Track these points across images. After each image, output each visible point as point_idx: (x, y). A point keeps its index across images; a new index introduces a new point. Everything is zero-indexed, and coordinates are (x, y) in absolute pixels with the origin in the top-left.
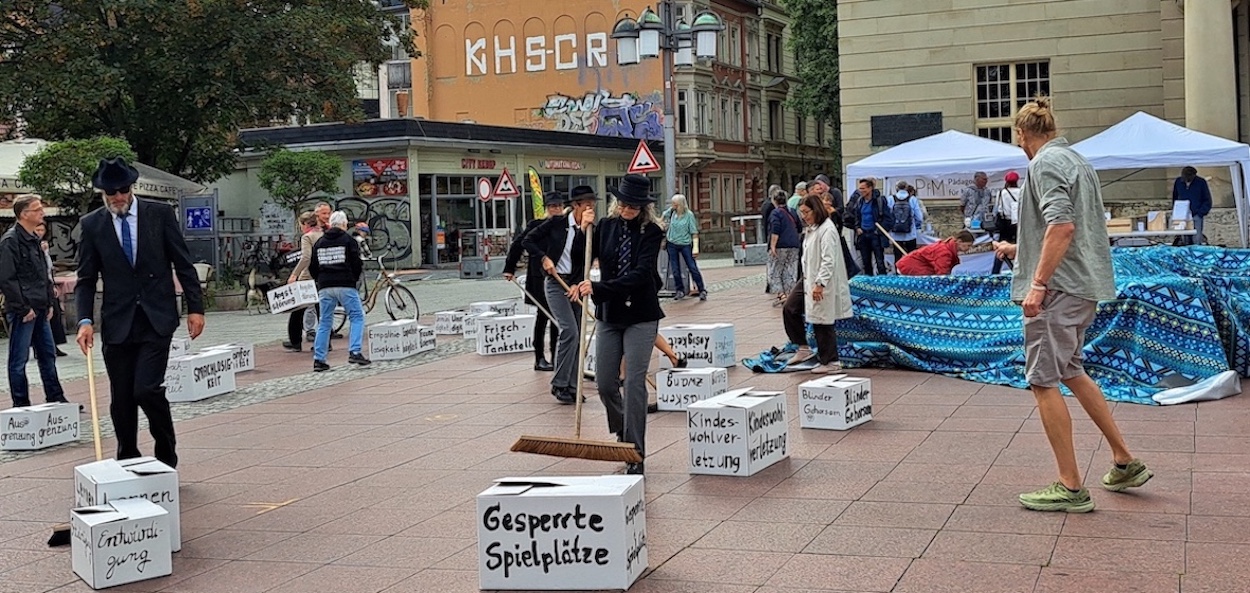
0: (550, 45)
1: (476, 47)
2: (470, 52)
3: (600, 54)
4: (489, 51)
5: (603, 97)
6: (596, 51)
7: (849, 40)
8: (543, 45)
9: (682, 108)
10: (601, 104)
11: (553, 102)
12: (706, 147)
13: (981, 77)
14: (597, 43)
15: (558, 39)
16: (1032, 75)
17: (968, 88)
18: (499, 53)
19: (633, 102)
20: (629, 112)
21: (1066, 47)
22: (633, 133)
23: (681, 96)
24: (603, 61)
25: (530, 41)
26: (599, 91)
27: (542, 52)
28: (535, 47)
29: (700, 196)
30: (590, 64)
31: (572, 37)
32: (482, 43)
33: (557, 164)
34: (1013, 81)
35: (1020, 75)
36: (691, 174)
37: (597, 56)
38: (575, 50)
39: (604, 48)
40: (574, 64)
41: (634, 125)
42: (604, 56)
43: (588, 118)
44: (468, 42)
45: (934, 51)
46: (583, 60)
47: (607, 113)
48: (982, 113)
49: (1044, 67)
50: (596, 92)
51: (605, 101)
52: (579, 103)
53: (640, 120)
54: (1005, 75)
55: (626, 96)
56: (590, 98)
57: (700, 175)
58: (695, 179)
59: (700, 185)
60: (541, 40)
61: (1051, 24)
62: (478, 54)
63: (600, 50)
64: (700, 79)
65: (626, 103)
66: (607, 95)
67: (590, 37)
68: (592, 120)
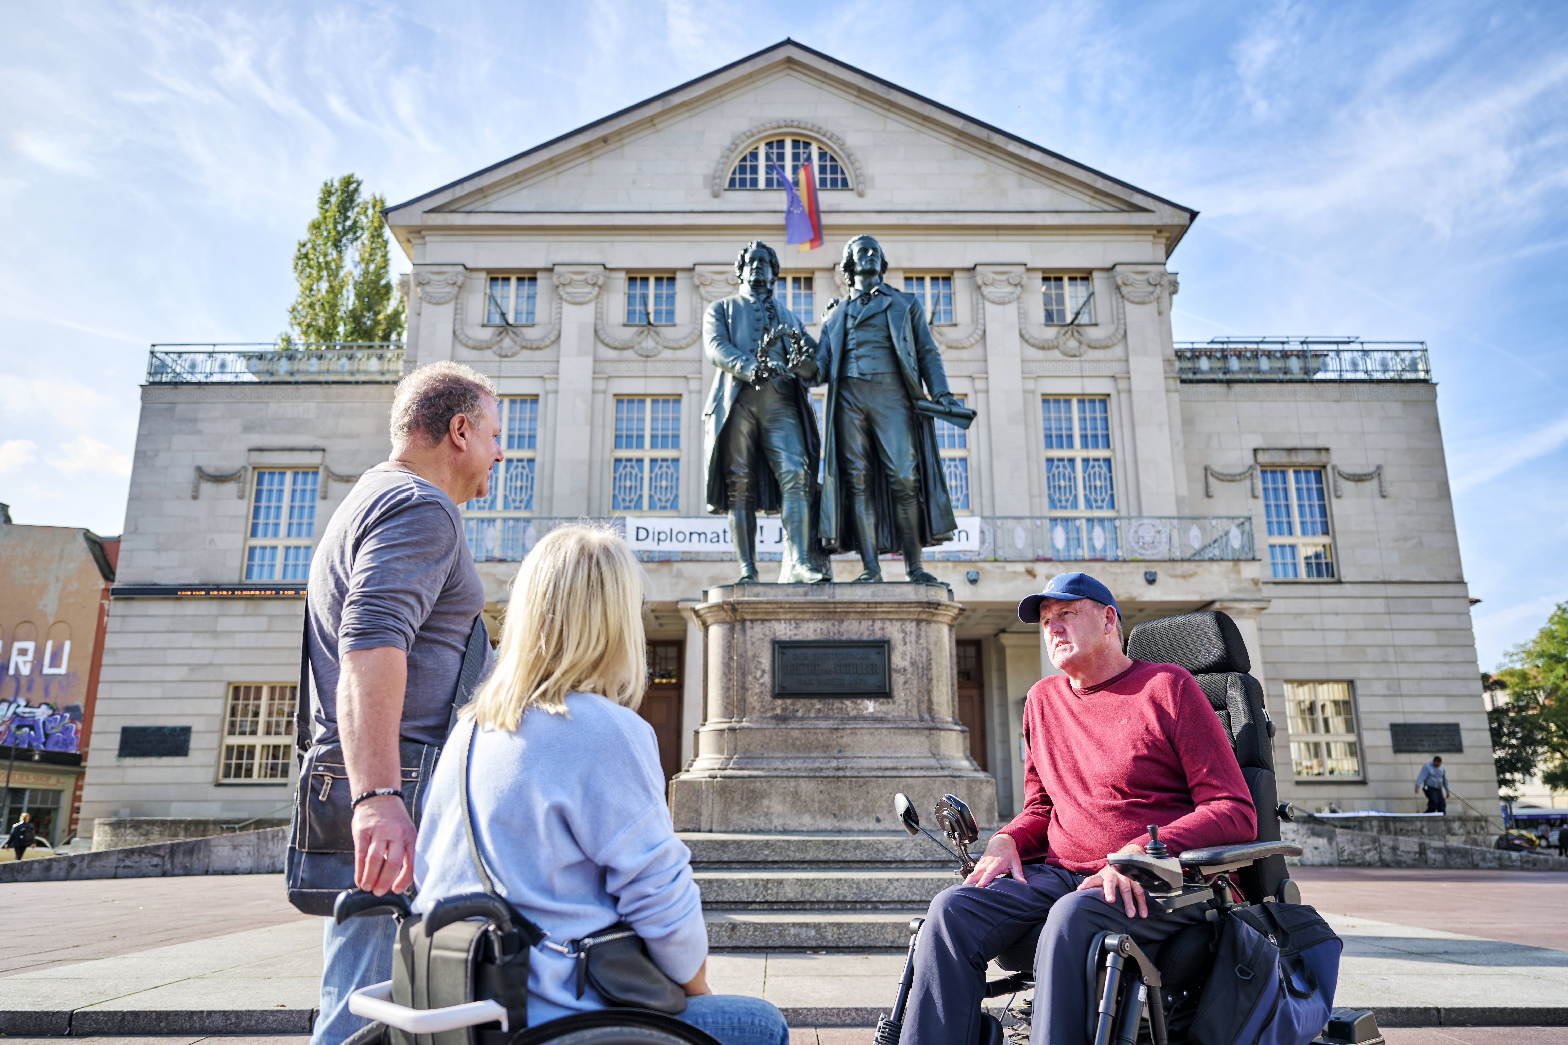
3: (25, 662)
5: (19, 706)
6: (21, 660)
7: (113, 650)
10: (15, 713)
13: (236, 697)
14: (23, 652)
17: (222, 706)
19: (50, 712)
20: (44, 723)
22: (44, 744)
24: (25, 671)
26: (15, 701)
30: (11, 671)
34: (264, 702)
37: (21, 665)
39: (30, 656)
41: (47, 736)
42: (29, 666)
45: (193, 667)
47: (20, 722)
50: (11, 699)
51: (20, 710)
53: (54, 731)
54: (258, 696)
55: (44, 707)
56: (4, 705)
63: (25, 659)
65: (42, 713)
66: (23, 704)
67: (17, 645)
68: (2, 729)
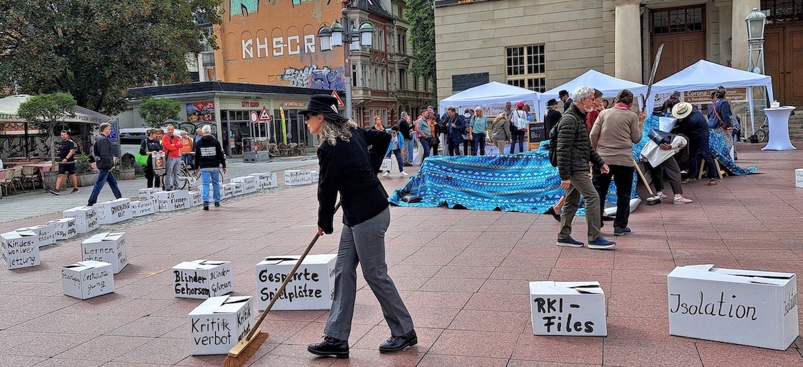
0: (285, 42)
1: (247, 44)
2: (245, 46)
3: (311, 46)
4: (254, 46)
5: (313, 69)
6: (309, 45)
7: (441, 36)
8: (282, 42)
9: (354, 74)
10: (312, 72)
11: (288, 72)
12: (367, 94)
13: (509, 54)
14: (310, 41)
15: (290, 38)
16: (536, 52)
17: (503, 60)
18: (259, 47)
19: (329, 71)
20: (327, 76)
21: (553, 37)
22: (329, 87)
23: (354, 67)
24: (313, 50)
25: (275, 40)
27: (281, 46)
28: (278, 43)
29: (364, 119)
30: (306, 52)
31: (297, 37)
32: (250, 42)
33: (291, 104)
34: (525, 55)
35: (529, 52)
36: (360, 108)
38: (299, 44)
39: (313, 43)
40: (298, 52)
41: (330, 83)
42: (313, 47)
43: (306, 80)
44: (243, 41)
45: (485, 41)
46: (302, 49)
47: (316, 77)
48: (510, 73)
49: (542, 48)
50: (310, 66)
51: (315, 71)
52: (301, 72)
53: (333, 80)
54: (522, 53)
55: (325, 68)
56: (307, 69)
57: (364, 109)
58: (362, 110)
59: (364, 114)
60: (281, 39)
61: (545, 26)
62: (248, 47)
63: (311, 44)
64: (363, 58)
65: (325, 71)
66: (315, 68)
67: (306, 37)
68: (308, 81)
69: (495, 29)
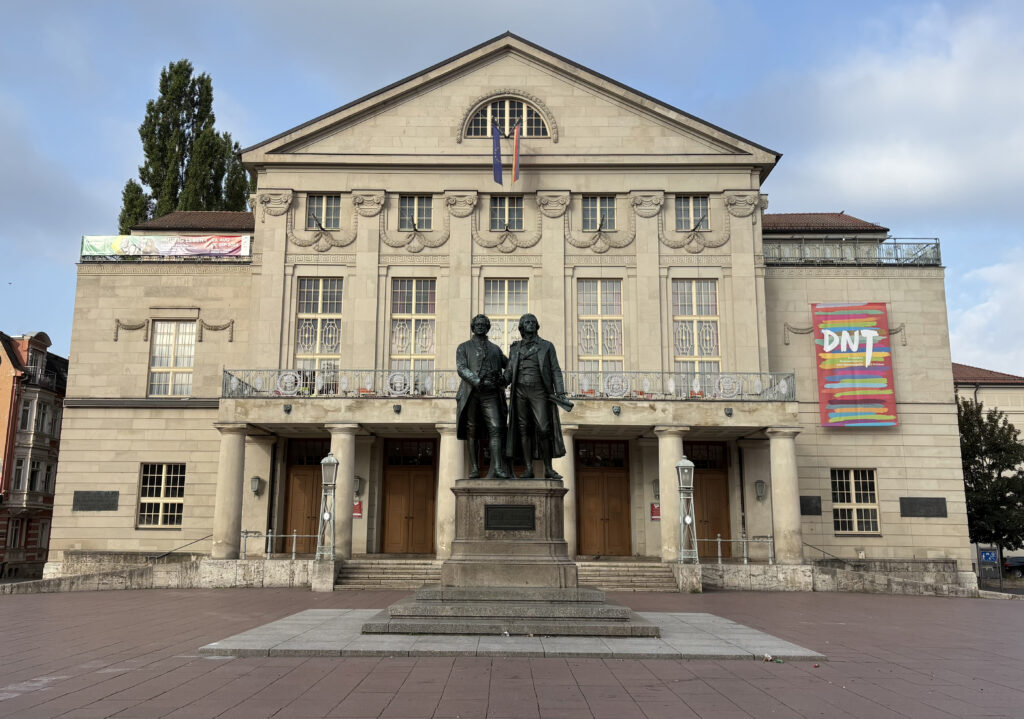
16: (176, 472)
29: (28, 535)
34: (164, 475)
35: (169, 472)
49: (183, 468)
54: (160, 472)
57: (30, 521)
58: (25, 524)
61: (188, 443)
69: (132, 440)
